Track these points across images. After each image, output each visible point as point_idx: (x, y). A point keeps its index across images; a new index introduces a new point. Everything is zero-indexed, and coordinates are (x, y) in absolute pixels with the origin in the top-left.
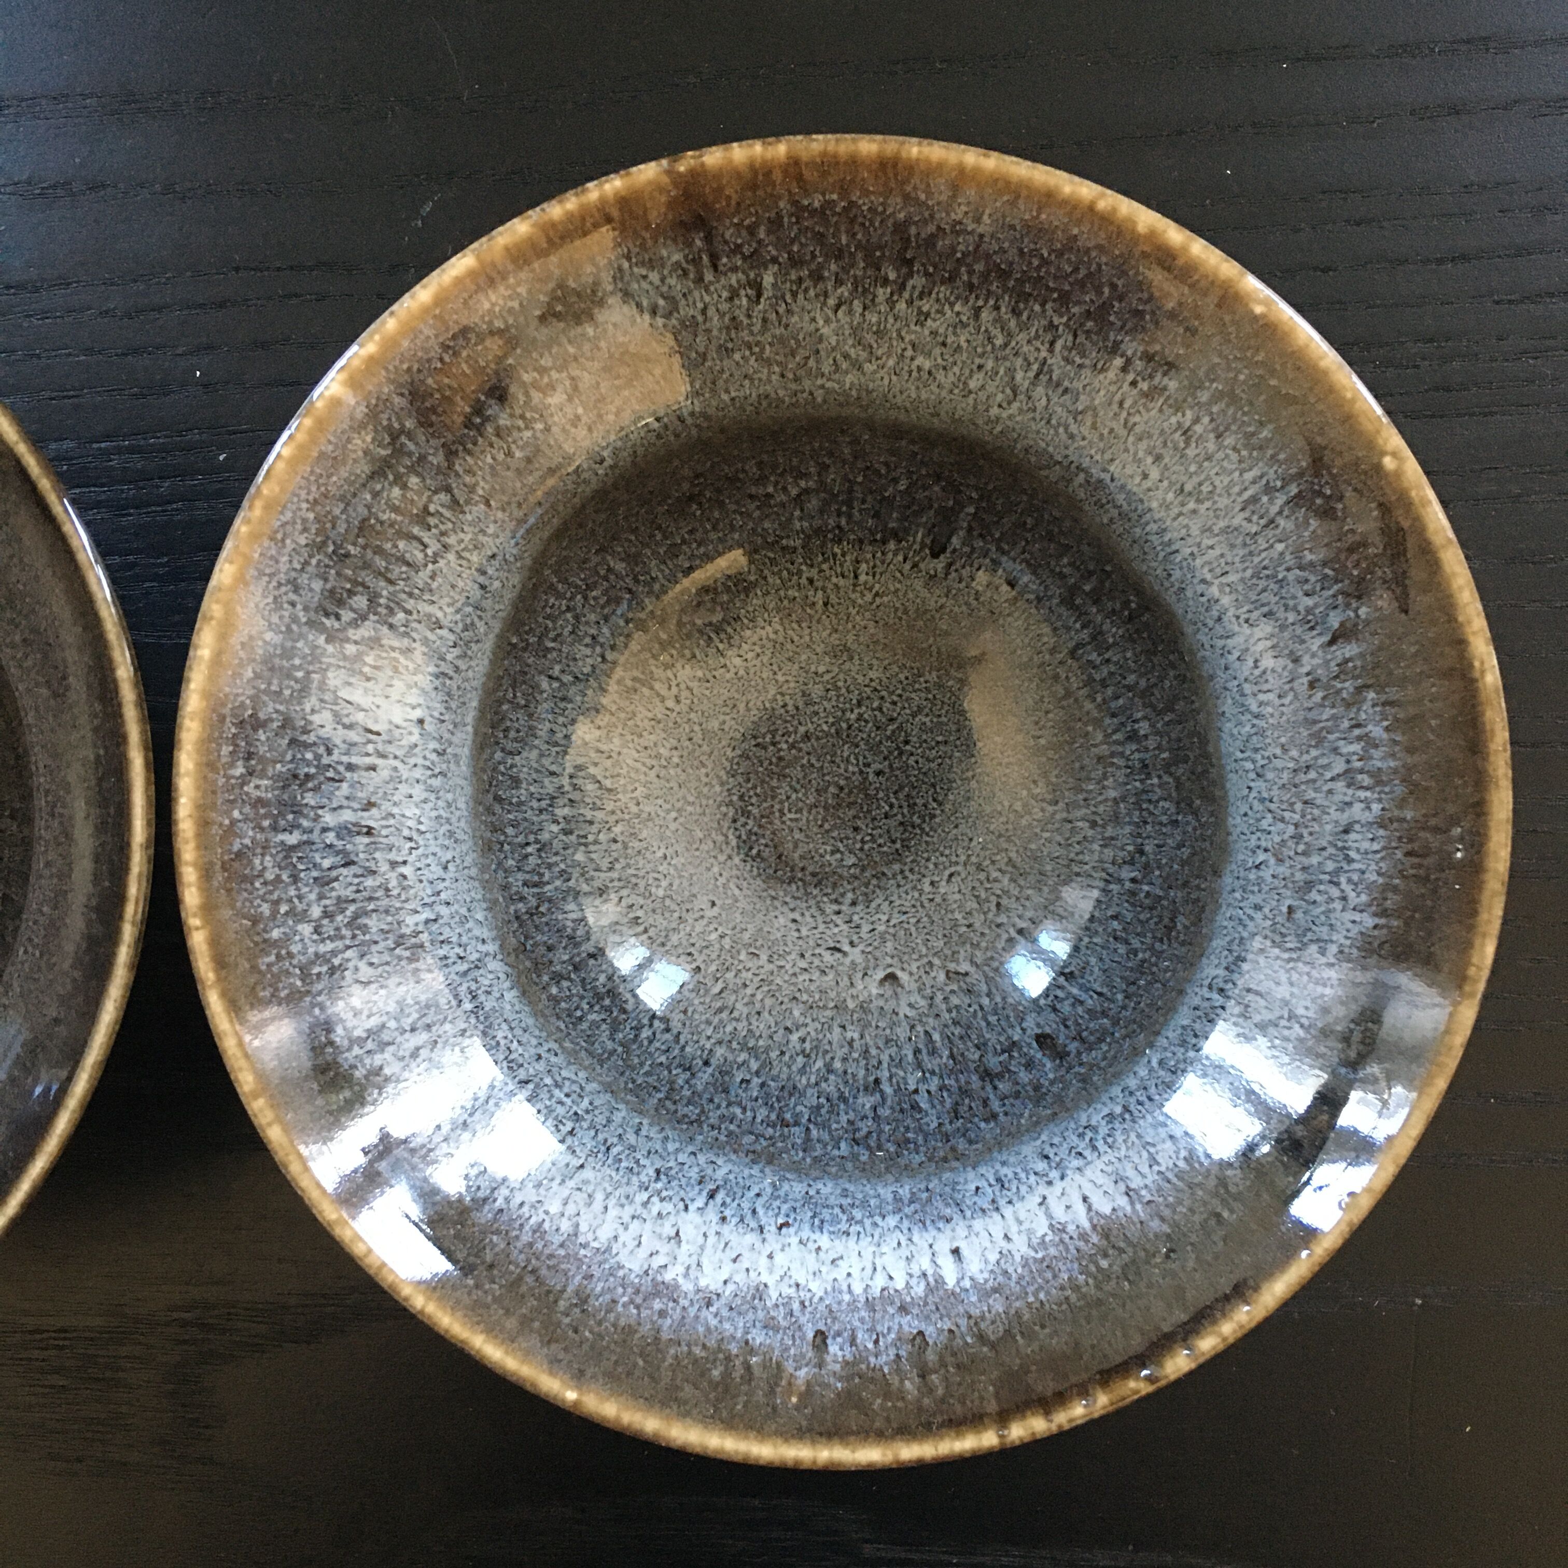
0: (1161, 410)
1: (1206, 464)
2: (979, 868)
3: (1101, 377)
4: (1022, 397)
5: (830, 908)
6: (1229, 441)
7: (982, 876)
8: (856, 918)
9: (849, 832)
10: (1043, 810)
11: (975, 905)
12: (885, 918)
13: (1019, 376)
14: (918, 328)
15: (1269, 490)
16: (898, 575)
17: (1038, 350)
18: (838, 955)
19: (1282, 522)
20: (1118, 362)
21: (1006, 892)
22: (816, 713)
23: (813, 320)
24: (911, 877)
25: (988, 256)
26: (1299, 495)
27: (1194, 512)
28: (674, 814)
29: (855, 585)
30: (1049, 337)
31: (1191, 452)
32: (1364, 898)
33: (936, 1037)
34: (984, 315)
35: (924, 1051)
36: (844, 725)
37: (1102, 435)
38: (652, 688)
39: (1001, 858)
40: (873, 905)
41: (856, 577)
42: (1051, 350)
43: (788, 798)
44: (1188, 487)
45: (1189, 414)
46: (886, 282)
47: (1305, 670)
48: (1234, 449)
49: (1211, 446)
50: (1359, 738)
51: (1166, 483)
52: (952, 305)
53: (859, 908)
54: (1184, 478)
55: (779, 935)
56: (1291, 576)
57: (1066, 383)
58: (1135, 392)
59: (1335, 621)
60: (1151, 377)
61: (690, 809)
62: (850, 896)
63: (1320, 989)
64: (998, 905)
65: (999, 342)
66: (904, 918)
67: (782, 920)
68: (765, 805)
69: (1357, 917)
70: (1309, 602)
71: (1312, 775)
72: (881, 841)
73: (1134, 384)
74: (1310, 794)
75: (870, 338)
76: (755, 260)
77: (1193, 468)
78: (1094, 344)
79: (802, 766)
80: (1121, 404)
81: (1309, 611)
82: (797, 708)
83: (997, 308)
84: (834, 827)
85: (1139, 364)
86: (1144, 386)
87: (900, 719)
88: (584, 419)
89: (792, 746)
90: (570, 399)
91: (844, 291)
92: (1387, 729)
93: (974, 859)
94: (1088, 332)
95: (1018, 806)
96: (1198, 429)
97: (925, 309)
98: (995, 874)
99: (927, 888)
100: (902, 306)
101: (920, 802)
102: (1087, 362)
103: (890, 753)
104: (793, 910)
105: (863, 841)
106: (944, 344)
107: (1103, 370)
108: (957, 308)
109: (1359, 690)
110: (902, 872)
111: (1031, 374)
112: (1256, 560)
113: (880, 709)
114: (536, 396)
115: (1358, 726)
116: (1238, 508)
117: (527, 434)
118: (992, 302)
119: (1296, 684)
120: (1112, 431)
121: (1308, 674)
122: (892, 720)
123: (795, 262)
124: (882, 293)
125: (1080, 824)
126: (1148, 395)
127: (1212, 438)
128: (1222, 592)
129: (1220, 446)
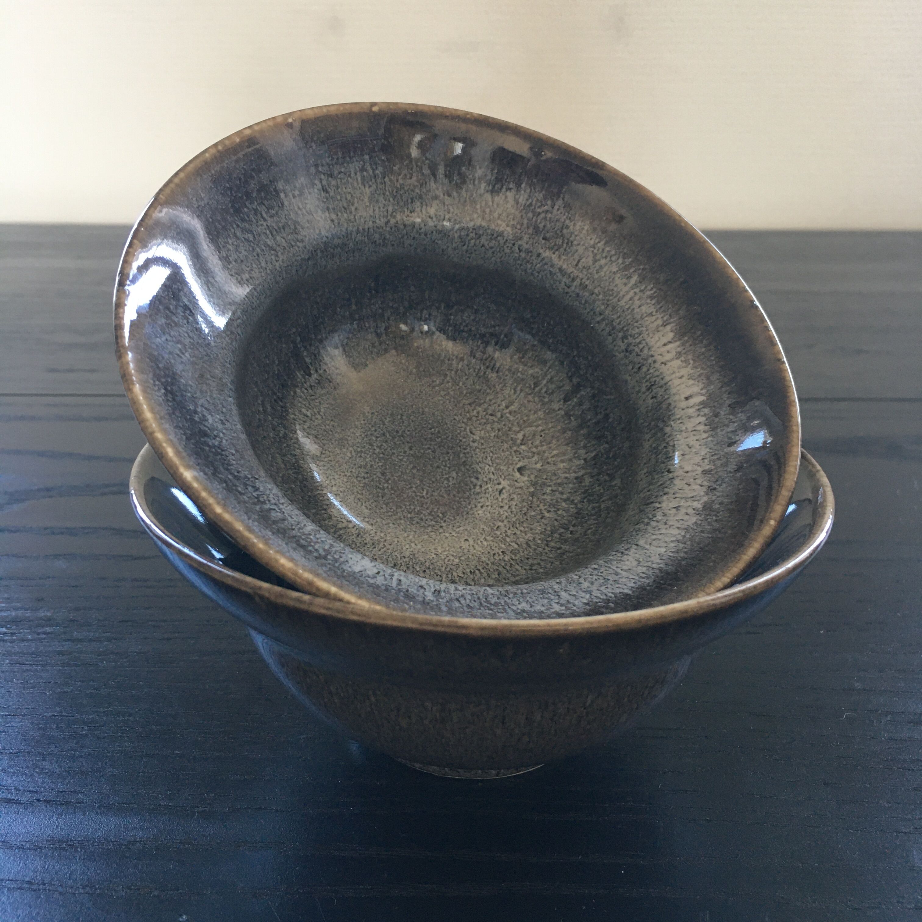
0: (310, 193)
1: (339, 190)
2: (470, 419)
3: (285, 208)
4: (277, 248)
5: (478, 489)
6: (335, 173)
7: (474, 419)
8: (485, 479)
9: (439, 470)
10: (448, 382)
11: (489, 425)
12: (487, 466)
13: (269, 243)
14: (231, 266)
15: (362, 169)
16: (313, 397)
17: (262, 225)
18: (504, 491)
20: (282, 195)
21: (485, 410)
22: (371, 466)
24: (468, 450)
25: (217, 209)
26: (371, 156)
27: (356, 209)
28: (413, 545)
29: (311, 420)
30: (259, 215)
31: (332, 194)
32: (549, 202)
33: (555, 452)
34: (238, 234)
35: (563, 458)
36: (381, 455)
37: (308, 227)
38: (341, 529)
39: (467, 408)
40: (480, 470)
41: (307, 417)
42: (265, 220)
43: (414, 492)
44: (345, 205)
45: (317, 182)
47: (442, 195)
48: (339, 173)
49: (333, 182)
50: (480, 182)
51: (339, 214)
52: (228, 243)
53: (480, 476)
54: (341, 205)
55: (489, 515)
56: (401, 181)
57: (280, 225)
58: (297, 198)
59: (426, 171)
60: (295, 187)
61: (411, 537)
62: (473, 479)
63: (584, 232)
64: (491, 415)
65: (251, 239)
66: (489, 458)
67: (480, 512)
68: (416, 503)
69: (556, 207)
70: (414, 178)
71: (488, 211)
72: (446, 458)
73: (294, 197)
74: (496, 215)
77: (339, 197)
78: (271, 199)
79: (399, 480)
80: (299, 208)
81: (418, 181)
82: (367, 473)
83: (238, 226)
84: (434, 476)
85: (288, 188)
86: (297, 193)
87: (385, 430)
88: (222, 419)
89: (387, 481)
90: (212, 415)
92: (480, 168)
93: (465, 420)
94: (265, 198)
95: (442, 393)
97: (225, 255)
98: (475, 413)
99: (476, 444)
101: (430, 436)
102: (276, 208)
103: (401, 440)
104: (476, 506)
105: (445, 466)
106: (242, 261)
107: (283, 205)
108: (230, 242)
109: (459, 174)
110: (464, 453)
111: (270, 236)
112: (387, 193)
113: (377, 437)
114: (207, 424)
115: (474, 180)
116: (362, 187)
117: (224, 441)
118: (235, 226)
119: (446, 203)
120: (308, 221)
121: (444, 195)
122: (384, 434)
125: (460, 366)
126: (301, 194)
127: (330, 179)
128: (395, 217)
129: (336, 178)
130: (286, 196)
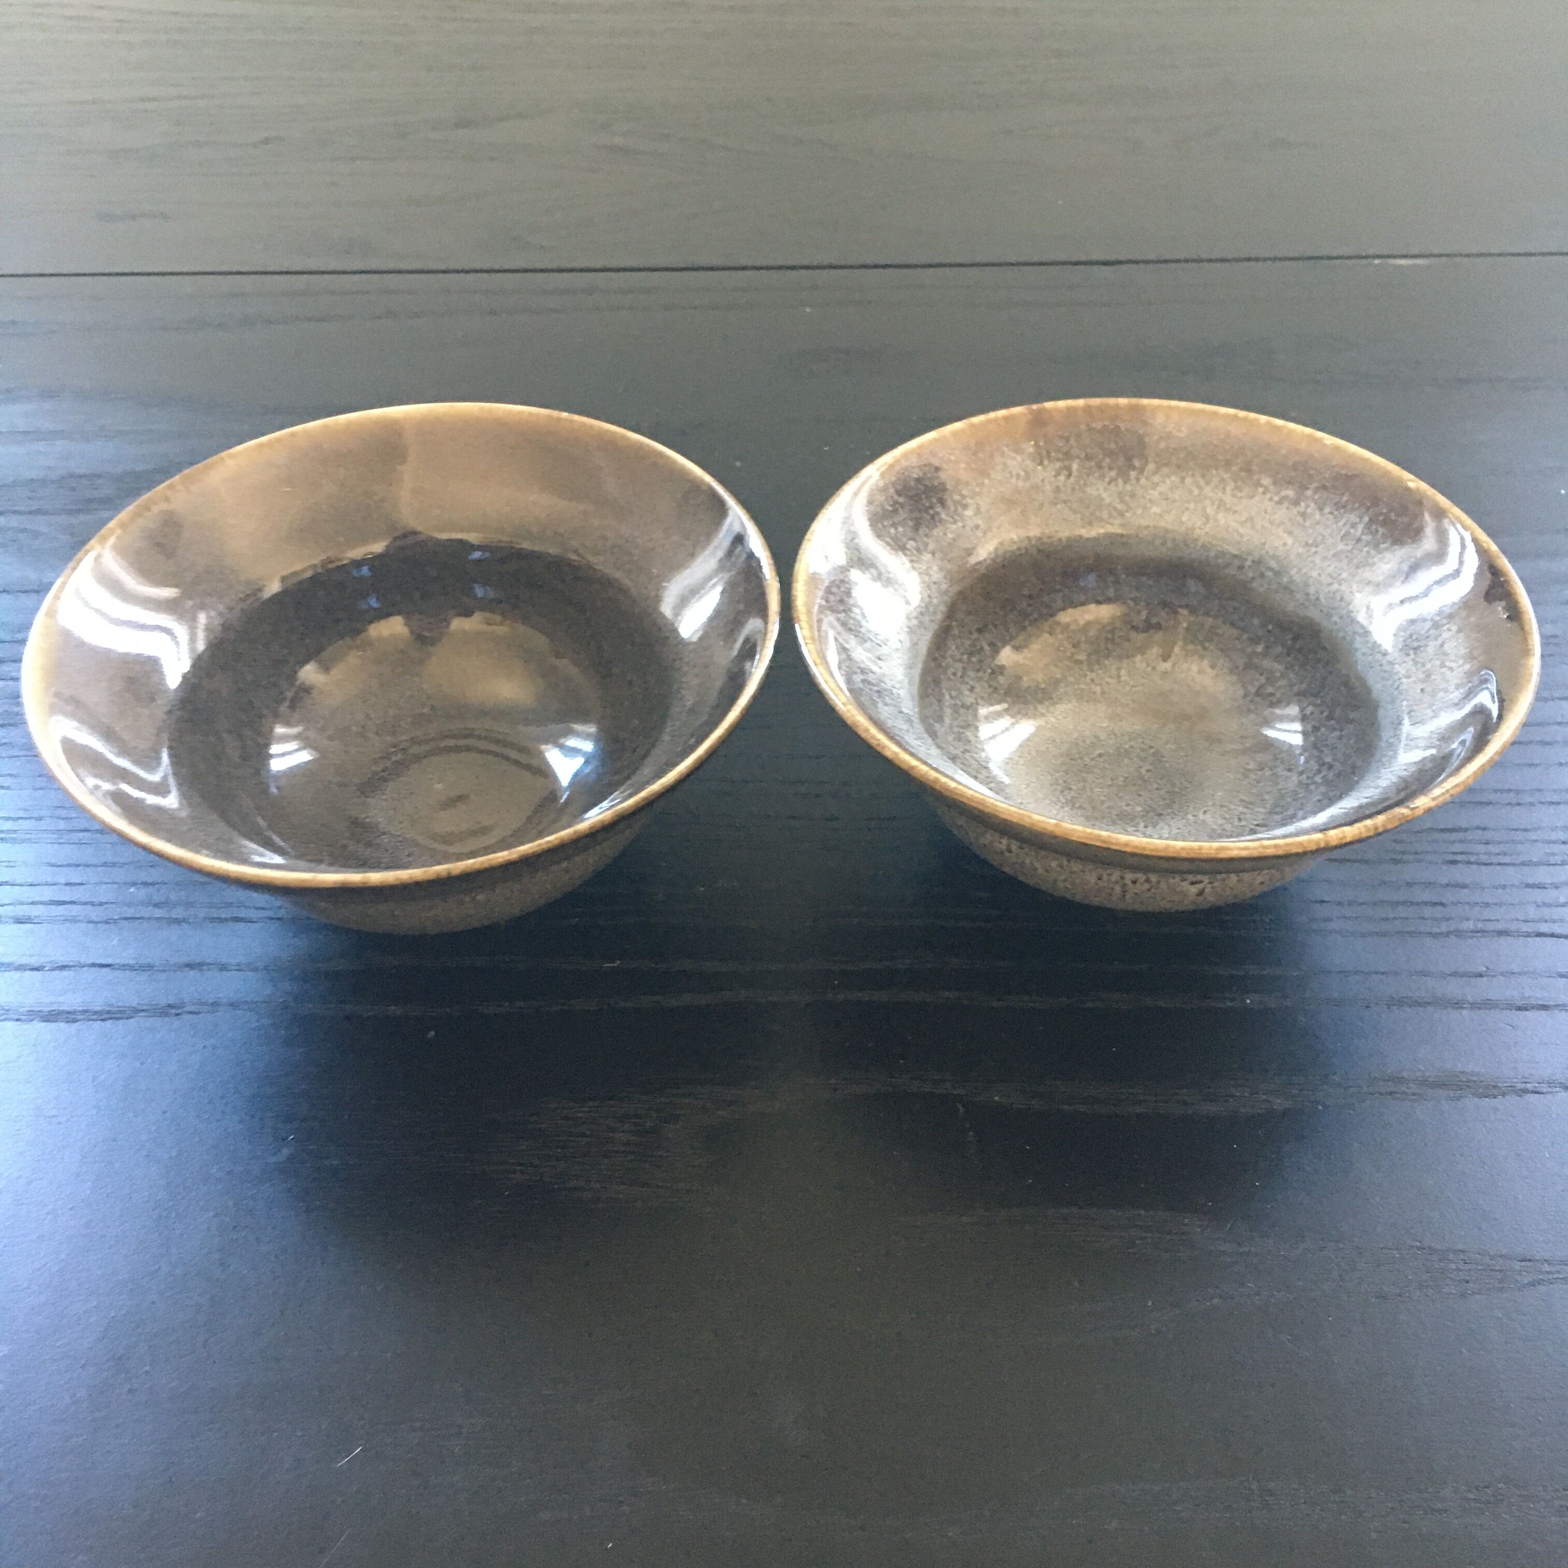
1: (1317, 526)
3: (1253, 500)
4: (1211, 521)
6: (1327, 510)
13: (1209, 510)
14: (1152, 492)
15: (1353, 526)
17: (1217, 494)
19: (1364, 537)
20: (1261, 490)
23: (1098, 490)
25: (1186, 449)
26: (1371, 520)
27: (1316, 553)
30: (1222, 486)
31: (1307, 524)
32: (1461, 662)
34: (1187, 480)
44: (1310, 542)
45: (1303, 505)
46: (1134, 468)
48: (1331, 513)
49: (1318, 517)
51: (1297, 544)
52: (1170, 477)
54: (1306, 538)
57: (1234, 508)
58: (1272, 503)
60: (1279, 493)
65: (1196, 493)
69: (1460, 669)
73: (1271, 499)
75: (1127, 498)
76: (1068, 456)
77: (1310, 531)
78: (1247, 484)
80: (1265, 511)
83: (1193, 475)
85: (1271, 488)
86: (1276, 498)
88: (982, 527)
90: (975, 515)
91: (1113, 474)
94: (1242, 478)
96: (1309, 510)
97: (1156, 481)
100: (1143, 481)
102: (1244, 494)
106: (1167, 499)
107: (1253, 496)
108: (1172, 478)
111: (1215, 507)
114: (960, 509)
116: (1339, 540)
117: (954, 527)
118: (1190, 473)
120: (1263, 526)
123: (1088, 458)
124: (1133, 474)
126: (1279, 502)
127: (1318, 512)
128: (1340, 584)
129: (1322, 515)
130: (1264, 493)
